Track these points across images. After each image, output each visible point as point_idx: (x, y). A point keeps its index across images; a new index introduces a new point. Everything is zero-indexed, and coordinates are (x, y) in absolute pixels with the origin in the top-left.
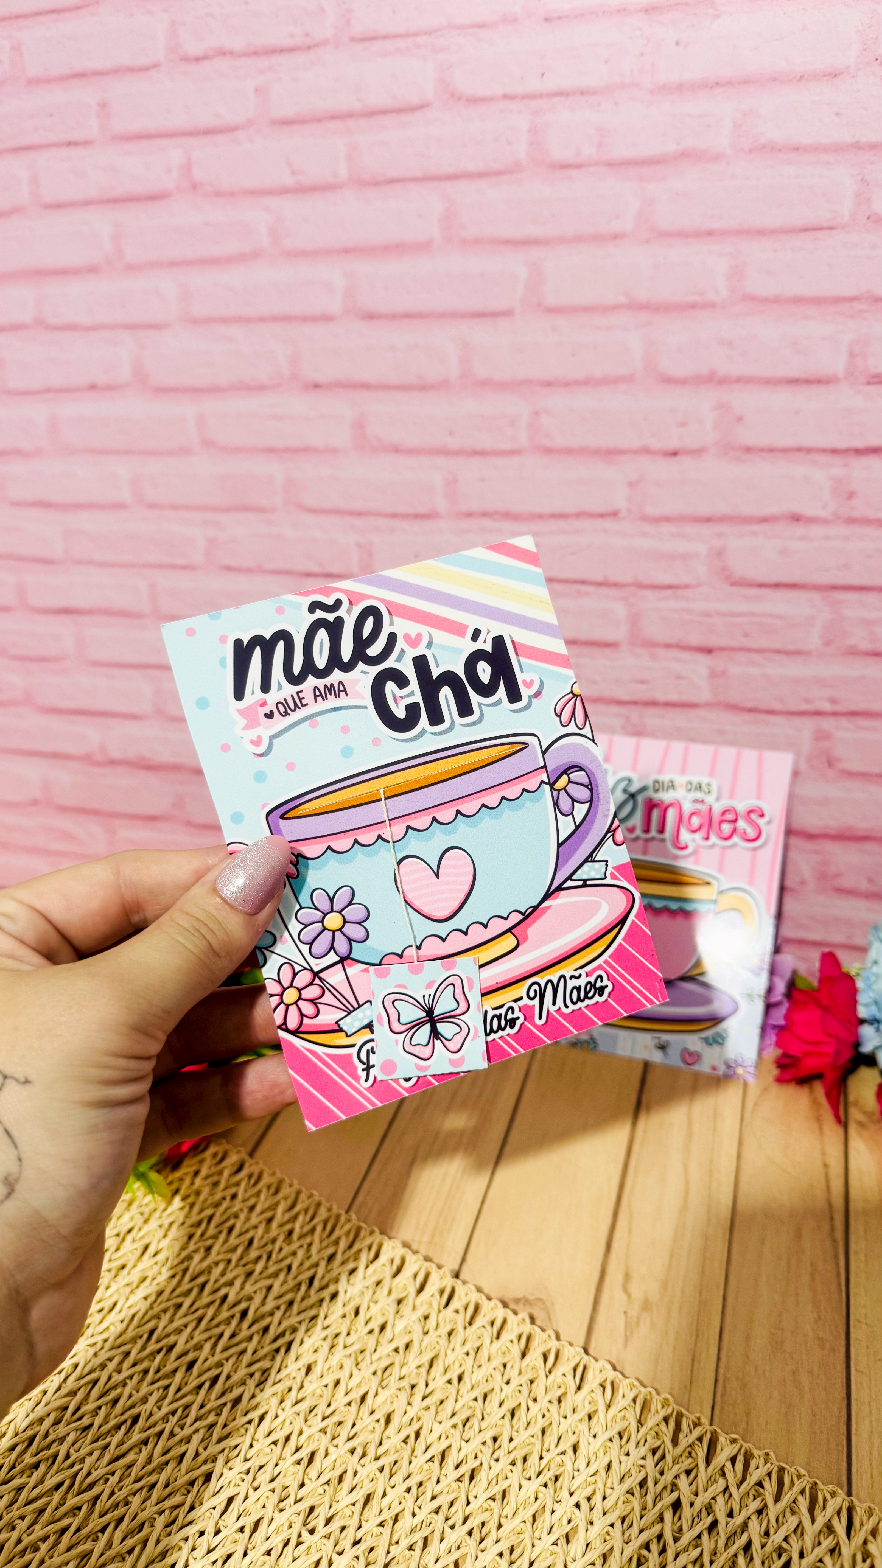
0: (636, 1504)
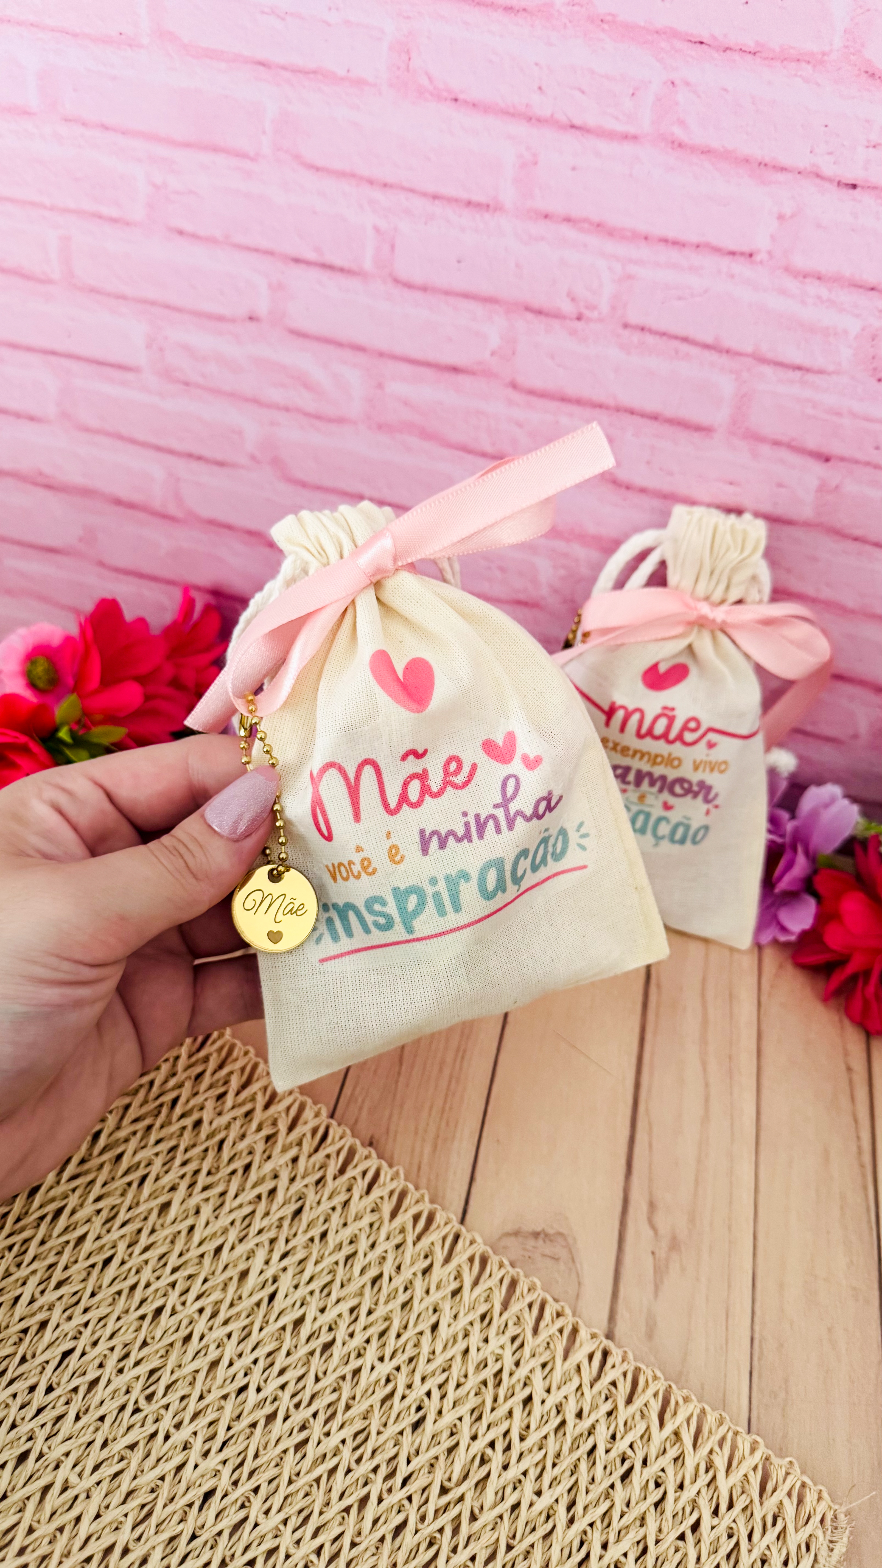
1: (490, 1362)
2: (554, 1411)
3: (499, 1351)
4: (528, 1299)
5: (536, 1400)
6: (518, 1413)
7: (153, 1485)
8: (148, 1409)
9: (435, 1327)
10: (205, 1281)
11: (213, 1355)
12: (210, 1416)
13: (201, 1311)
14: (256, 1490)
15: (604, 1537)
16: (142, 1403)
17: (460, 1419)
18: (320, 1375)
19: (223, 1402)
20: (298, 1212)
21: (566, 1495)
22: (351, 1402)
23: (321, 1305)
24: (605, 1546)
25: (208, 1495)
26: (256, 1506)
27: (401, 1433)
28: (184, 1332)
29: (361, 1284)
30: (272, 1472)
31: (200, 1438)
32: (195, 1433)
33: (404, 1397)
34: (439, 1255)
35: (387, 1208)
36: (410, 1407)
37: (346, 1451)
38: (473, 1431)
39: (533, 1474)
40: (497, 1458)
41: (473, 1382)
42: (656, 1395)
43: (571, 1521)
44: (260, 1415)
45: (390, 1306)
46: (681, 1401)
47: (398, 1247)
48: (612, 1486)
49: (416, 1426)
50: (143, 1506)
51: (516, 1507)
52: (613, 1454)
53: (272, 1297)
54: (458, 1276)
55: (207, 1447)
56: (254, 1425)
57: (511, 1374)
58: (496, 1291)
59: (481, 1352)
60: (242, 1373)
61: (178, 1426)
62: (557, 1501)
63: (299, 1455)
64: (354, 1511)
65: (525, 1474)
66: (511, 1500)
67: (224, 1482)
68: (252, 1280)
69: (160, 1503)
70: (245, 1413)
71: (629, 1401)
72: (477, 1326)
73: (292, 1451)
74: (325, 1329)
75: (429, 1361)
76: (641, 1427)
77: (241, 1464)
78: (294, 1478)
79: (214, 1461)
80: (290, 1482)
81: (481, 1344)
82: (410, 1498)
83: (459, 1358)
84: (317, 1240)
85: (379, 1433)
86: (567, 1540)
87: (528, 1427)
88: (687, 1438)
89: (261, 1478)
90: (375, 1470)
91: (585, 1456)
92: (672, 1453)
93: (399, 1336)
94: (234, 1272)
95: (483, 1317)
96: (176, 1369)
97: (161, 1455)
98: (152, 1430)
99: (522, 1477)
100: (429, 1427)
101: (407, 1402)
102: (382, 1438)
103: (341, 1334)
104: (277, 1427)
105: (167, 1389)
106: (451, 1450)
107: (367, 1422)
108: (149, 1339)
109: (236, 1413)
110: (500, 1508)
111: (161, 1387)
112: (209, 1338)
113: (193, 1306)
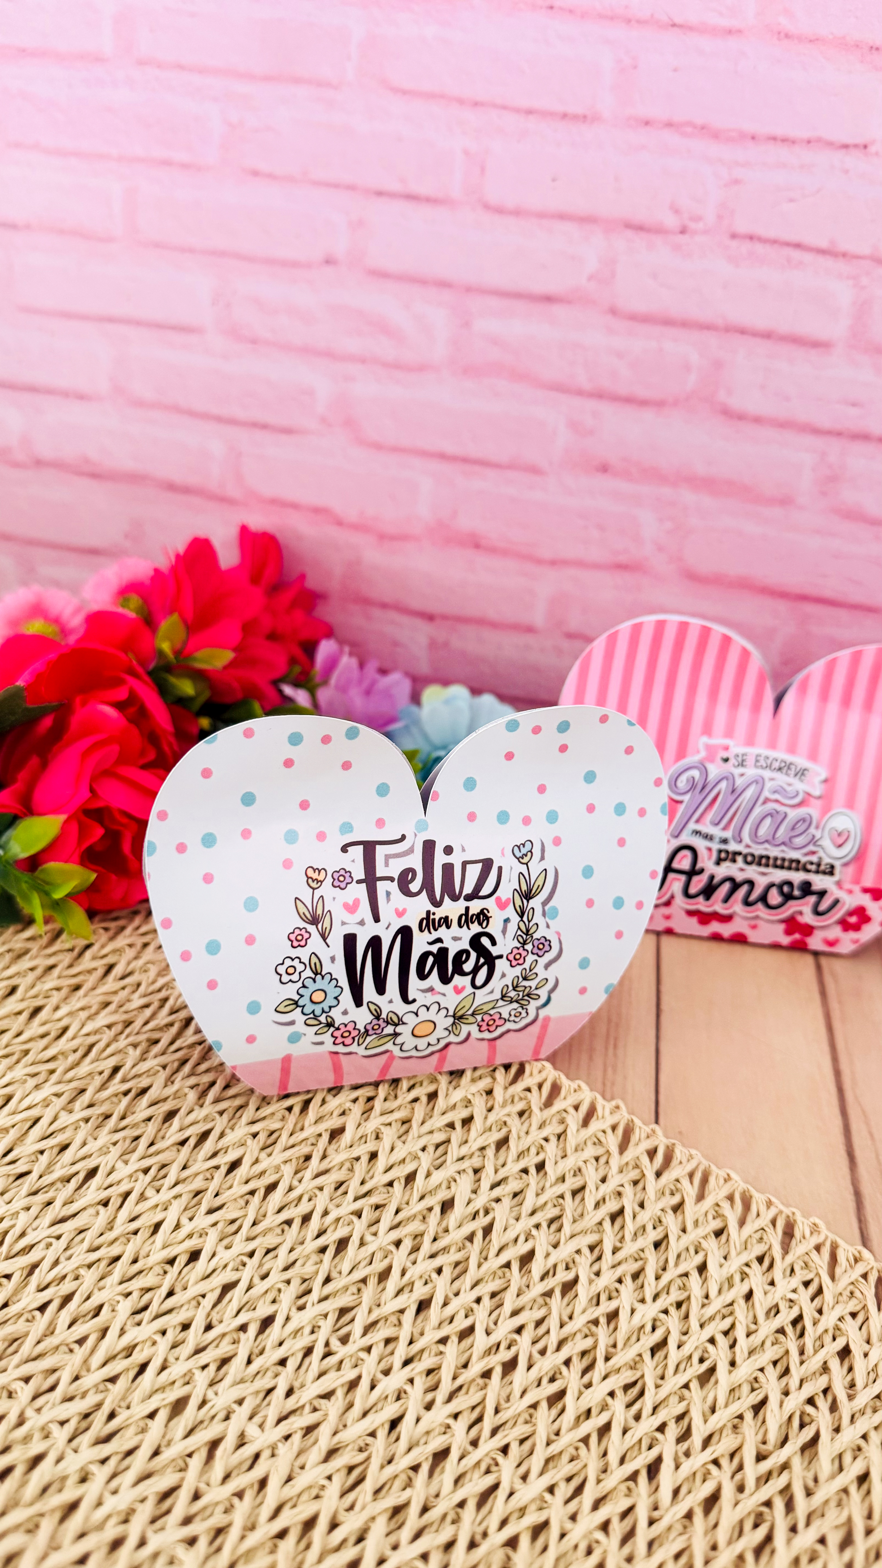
3: (791, 1296)
6: (835, 1367)
8: (342, 1350)
9: (702, 1268)
10: (398, 1210)
11: (420, 1292)
12: (427, 1362)
13: (399, 1243)
14: (504, 1451)
16: (335, 1344)
17: (761, 1370)
18: (565, 1318)
19: (441, 1347)
22: (611, 1350)
25: (440, 1456)
26: (507, 1471)
27: (686, 1386)
28: (379, 1266)
30: (522, 1429)
31: (418, 1386)
32: (411, 1380)
33: (680, 1345)
37: (618, 1404)
38: (783, 1384)
40: (823, 1418)
41: (766, 1327)
44: (496, 1361)
49: (704, 1378)
50: (353, 1467)
53: (488, 1229)
55: (429, 1397)
56: (487, 1374)
59: (769, 1295)
60: (462, 1313)
61: (387, 1372)
63: (554, 1412)
64: (643, 1479)
67: (460, 1440)
70: (474, 1358)
73: (544, 1405)
74: (562, 1266)
75: (704, 1305)
77: (479, 1419)
78: (553, 1437)
79: (440, 1414)
80: (549, 1442)
81: (766, 1287)
82: (716, 1463)
83: (741, 1303)
85: (657, 1386)
89: (510, 1435)
90: (661, 1428)
93: (658, 1277)
94: (434, 1200)
95: (761, 1258)
96: (374, 1307)
97: (367, 1407)
98: (351, 1375)
100: (722, 1380)
101: (687, 1350)
102: (663, 1392)
104: (520, 1376)
105: (367, 1330)
106: (758, 1407)
107: (638, 1374)
108: (334, 1274)
109: (463, 1360)
110: (842, 1480)
111: (357, 1328)
112: (413, 1273)
113: (386, 1238)
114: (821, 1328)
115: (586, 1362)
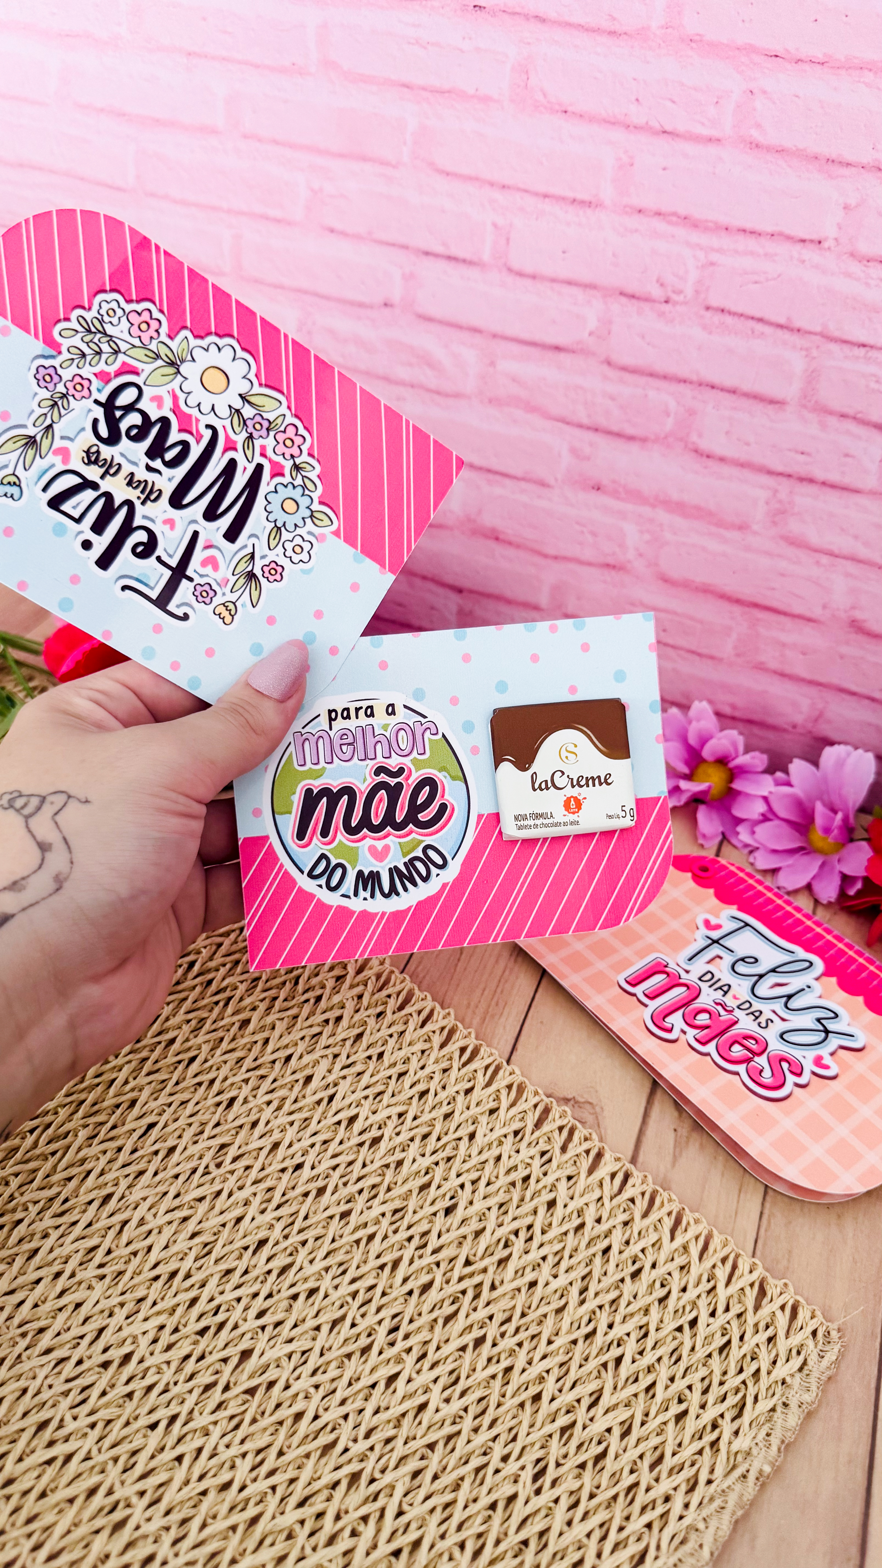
0: (516, 1195)
1: (519, 1167)
2: (575, 1214)
3: (529, 1161)
4: (559, 1123)
5: (560, 1204)
6: (542, 1211)
7: (215, 1230)
8: (215, 1172)
9: (472, 1136)
10: (275, 1080)
11: (276, 1137)
12: (268, 1183)
13: (269, 1103)
14: (304, 1243)
15: (611, 1318)
16: (212, 1167)
17: (489, 1209)
18: (368, 1162)
19: (281, 1174)
20: (360, 1036)
21: (579, 1281)
22: (392, 1186)
23: (374, 1107)
24: (610, 1326)
25: (262, 1243)
26: (302, 1256)
27: (435, 1214)
28: (253, 1118)
29: (409, 1095)
30: (319, 1231)
31: (259, 1198)
32: (255, 1194)
33: (439, 1187)
34: (481, 1080)
35: (437, 1040)
36: (444, 1195)
37: (385, 1222)
38: (500, 1220)
39: (551, 1260)
40: (519, 1244)
41: (503, 1181)
42: (669, 1214)
43: (582, 1302)
44: (313, 1187)
45: (434, 1114)
46: (692, 1222)
47: (445, 1071)
48: (622, 1280)
49: (448, 1211)
50: (206, 1245)
51: (533, 1284)
52: (625, 1255)
53: (331, 1098)
54: (497, 1099)
55: (264, 1206)
56: (306, 1195)
57: (538, 1181)
58: (530, 1114)
59: (512, 1160)
60: (300, 1153)
61: (240, 1188)
62: (571, 1284)
64: (388, 1269)
65: (544, 1258)
66: (529, 1277)
67: (276, 1233)
68: (315, 1084)
69: (220, 1243)
70: (300, 1184)
71: (645, 1215)
72: (511, 1137)
73: (337, 1217)
74: (375, 1127)
75: (464, 1162)
76: (654, 1238)
77: (292, 1223)
78: (337, 1238)
79: (269, 1216)
80: (333, 1241)
81: (513, 1153)
82: (438, 1264)
83: (492, 1162)
84: (374, 1058)
85: (415, 1212)
86: (577, 1316)
87: (550, 1224)
88: (695, 1251)
89: (310, 1234)
90: (410, 1239)
91: (600, 1253)
92: (680, 1261)
93: (439, 1139)
94: (300, 1076)
95: (516, 1133)
96: (244, 1145)
97: (224, 1208)
98: (218, 1188)
99: (541, 1262)
100: (460, 1213)
101: (441, 1191)
102: (417, 1217)
103: (388, 1132)
104: (326, 1198)
105: (235, 1160)
106: (478, 1233)
107: (405, 1203)
108: (222, 1121)
109: (291, 1184)
110: (519, 1283)
111: (229, 1159)
112: (274, 1124)
113: (262, 1099)
114: (541, 1185)
115: (373, 1193)
